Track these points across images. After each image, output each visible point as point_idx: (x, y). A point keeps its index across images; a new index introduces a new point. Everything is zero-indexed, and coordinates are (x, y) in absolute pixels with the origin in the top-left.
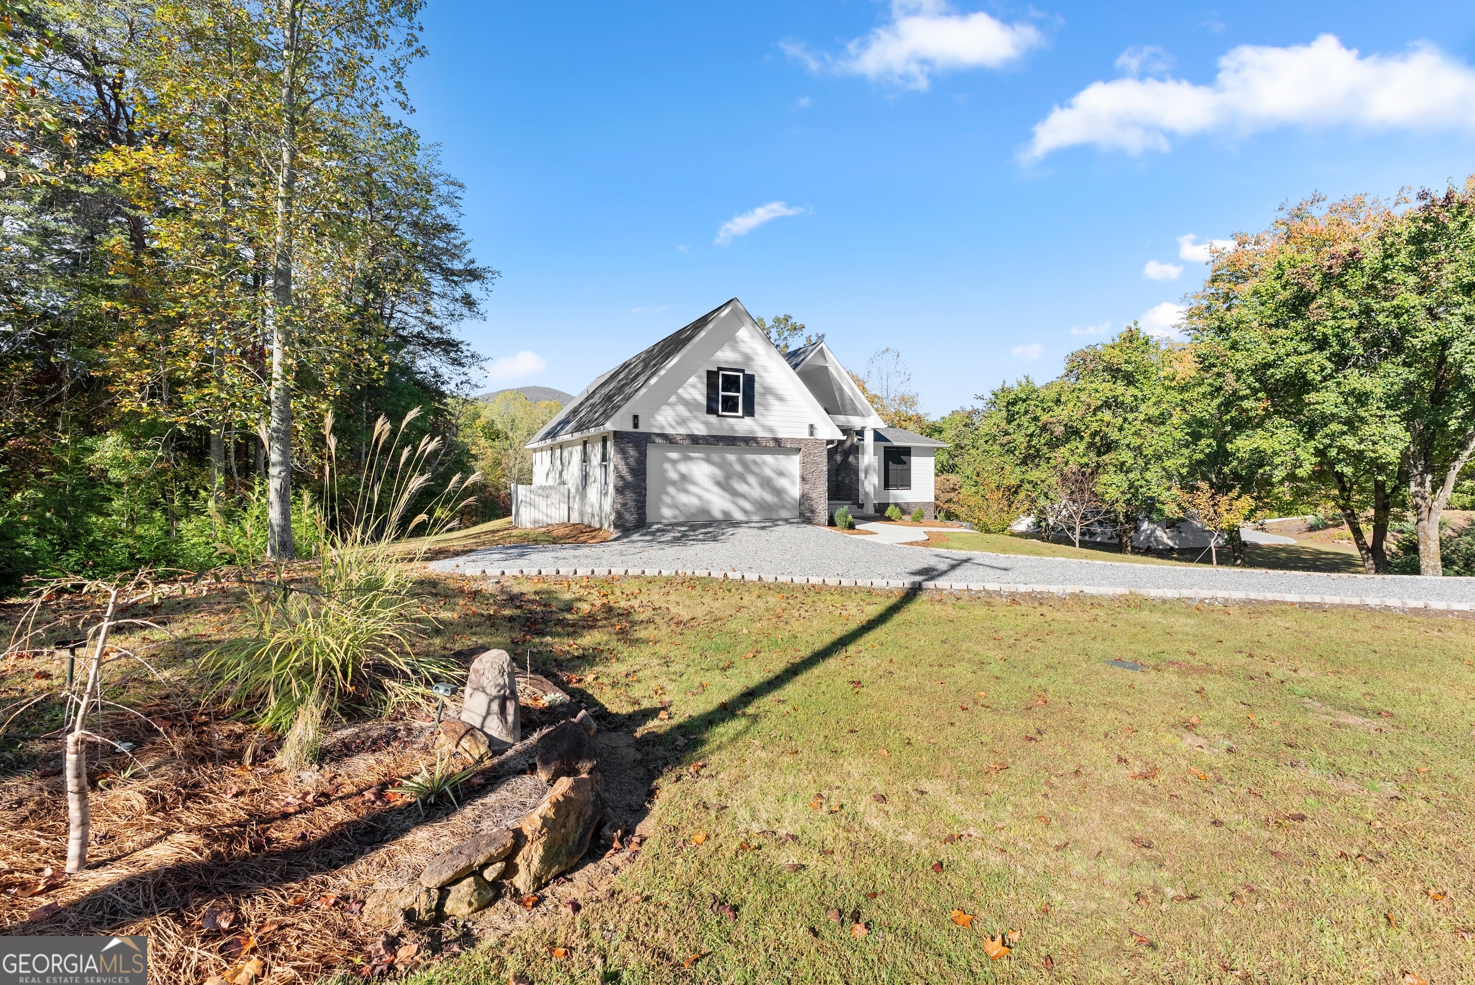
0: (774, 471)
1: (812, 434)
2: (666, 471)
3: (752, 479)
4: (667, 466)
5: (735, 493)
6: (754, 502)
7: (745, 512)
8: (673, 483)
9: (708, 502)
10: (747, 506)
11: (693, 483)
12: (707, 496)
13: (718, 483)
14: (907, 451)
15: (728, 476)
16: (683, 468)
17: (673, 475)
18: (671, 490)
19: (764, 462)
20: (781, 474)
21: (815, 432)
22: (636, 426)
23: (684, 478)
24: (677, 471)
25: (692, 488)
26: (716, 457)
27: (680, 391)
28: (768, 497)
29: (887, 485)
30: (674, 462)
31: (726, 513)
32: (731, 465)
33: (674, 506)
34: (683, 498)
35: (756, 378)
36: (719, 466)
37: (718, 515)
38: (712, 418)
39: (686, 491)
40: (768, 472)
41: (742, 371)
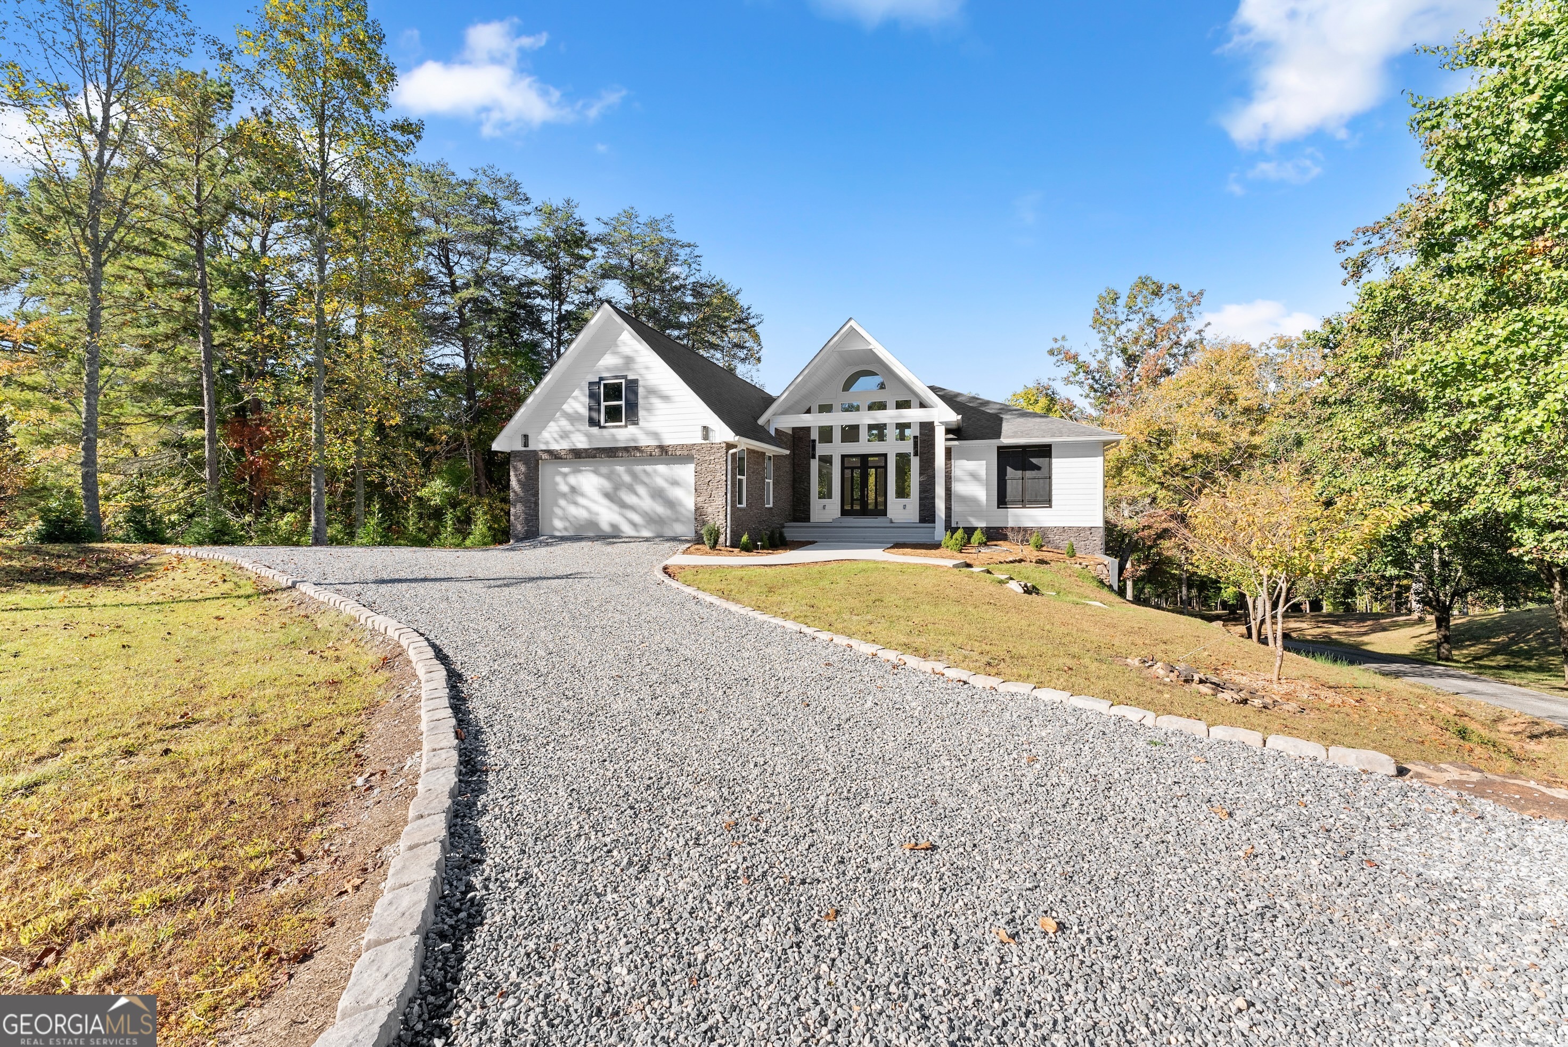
0: (666, 480)
1: (706, 437)
2: (557, 484)
3: (641, 490)
4: (559, 479)
5: (623, 505)
6: (645, 515)
7: (634, 525)
8: (564, 495)
9: (597, 514)
10: (636, 518)
11: (582, 495)
12: (595, 508)
13: (607, 495)
14: (1045, 451)
15: (618, 486)
16: (572, 480)
17: (564, 488)
18: (562, 502)
19: (655, 471)
20: (675, 483)
21: (711, 434)
22: (526, 445)
23: (573, 490)
24: (567, 483)
25: (581, 500)
26: (604, 470)
27: (565, 407)
28: (660, 509)
29: (1002, 502)
30: (565, 475)
31: (614, 527)
32: (620, 476)
33: (565, 518)
34: (573, 510)
35: (640, 383)
36: (608, 477)
37: (606, 527)
38: (595, 430)
39: (576, 503)
40: (660, 482)
41: (625, 377)
